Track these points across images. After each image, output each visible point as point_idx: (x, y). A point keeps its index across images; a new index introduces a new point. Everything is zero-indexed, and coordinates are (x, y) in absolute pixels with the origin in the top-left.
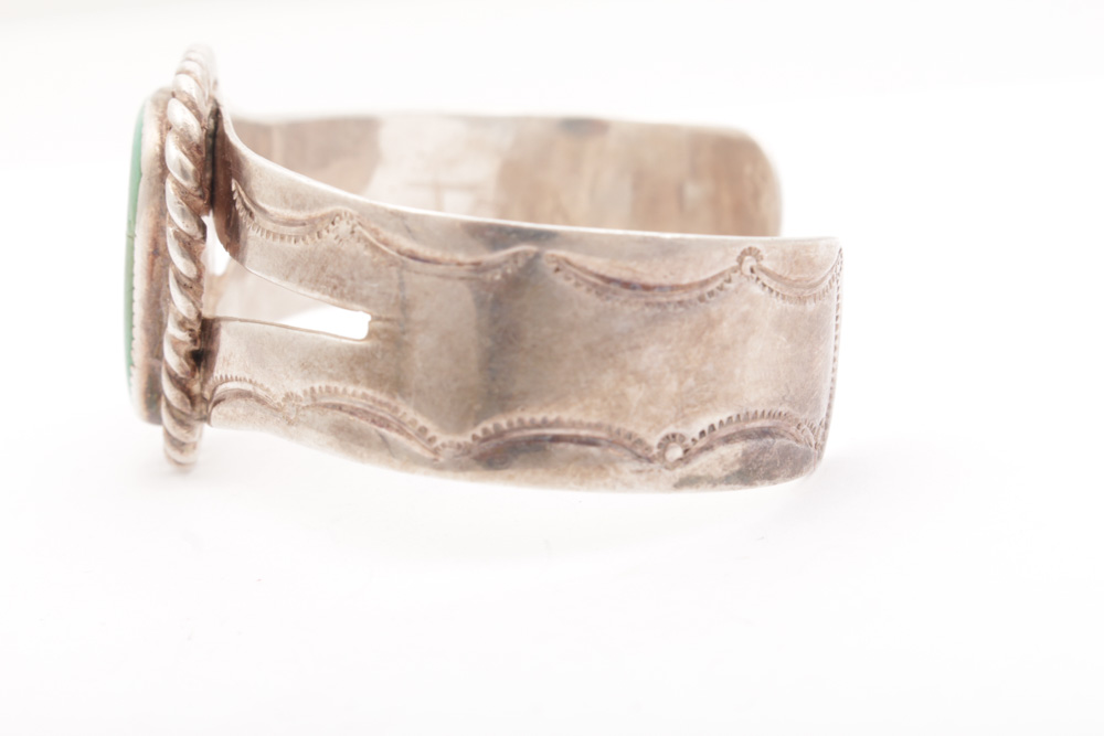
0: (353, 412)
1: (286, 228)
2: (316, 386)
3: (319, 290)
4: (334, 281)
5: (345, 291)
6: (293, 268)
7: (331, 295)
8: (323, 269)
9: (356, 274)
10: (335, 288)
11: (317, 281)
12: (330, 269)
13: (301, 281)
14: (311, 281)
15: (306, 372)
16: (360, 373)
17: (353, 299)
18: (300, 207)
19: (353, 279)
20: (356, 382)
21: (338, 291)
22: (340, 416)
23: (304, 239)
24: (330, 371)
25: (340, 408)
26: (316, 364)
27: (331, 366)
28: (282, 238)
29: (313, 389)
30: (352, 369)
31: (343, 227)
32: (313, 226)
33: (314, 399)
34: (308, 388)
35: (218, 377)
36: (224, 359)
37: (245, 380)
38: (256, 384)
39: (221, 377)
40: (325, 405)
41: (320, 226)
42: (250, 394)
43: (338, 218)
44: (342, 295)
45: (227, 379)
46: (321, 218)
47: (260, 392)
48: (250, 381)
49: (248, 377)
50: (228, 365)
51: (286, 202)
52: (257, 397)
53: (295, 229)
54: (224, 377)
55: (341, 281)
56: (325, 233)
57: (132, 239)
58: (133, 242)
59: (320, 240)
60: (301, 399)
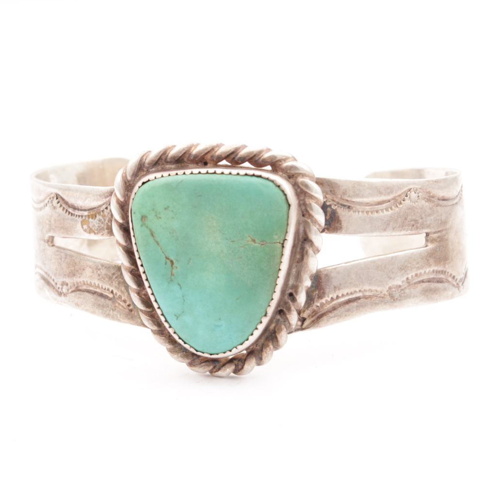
0: (429, 281)
1: (376, 206)
2: (410, 276)
3: (404, 230)
4: (413, 223)
5: (419, 225)
6: (388, 224)
7: (411, 230)
8: (406, 219)
9: (423, 216)
10: (413, 226)
11: (403, 226)
12: (409, 217)
13: (393, 229)
14: (399, 227)
15: (403, 271)
16: (432, 261)
17: (423, 228)
18: (389, 194)
19: (422, 218)
20: (430, 266)
21: (415, 226)
22: (425, 285)
23: (391, 209)
24: (417, 265)
25: (423, 281)
26: (409, 265)
27: (418, 263)
28: (377, 212)
29: (407, 279)
30: (428, 260)
31: (413, 195)
32: (397, 201)
33: (409, 283)
34: (405, 279)
35: (329, 299)
36: (335, 287)
37: (355, 292)
38: (365, 291)
39: (332, 298)
40: (415, 283)
41: (399, 200)
42: (358, 298)
43: (409, 192)
44: (417, 228)
45: (338, 297)
46: (400, 196)
47: (367, 294)
48: (360, 291)
49: (357, 290)
50: (339, 290)
51: (380, 193)
52: (365, 297)
53: (384, 205)
54: (335, 297)
55: (416, 221)
56: (402, 202)
57: (280, 243)
58: (283, 244)
59: (401, 206)
60: (400, 286)
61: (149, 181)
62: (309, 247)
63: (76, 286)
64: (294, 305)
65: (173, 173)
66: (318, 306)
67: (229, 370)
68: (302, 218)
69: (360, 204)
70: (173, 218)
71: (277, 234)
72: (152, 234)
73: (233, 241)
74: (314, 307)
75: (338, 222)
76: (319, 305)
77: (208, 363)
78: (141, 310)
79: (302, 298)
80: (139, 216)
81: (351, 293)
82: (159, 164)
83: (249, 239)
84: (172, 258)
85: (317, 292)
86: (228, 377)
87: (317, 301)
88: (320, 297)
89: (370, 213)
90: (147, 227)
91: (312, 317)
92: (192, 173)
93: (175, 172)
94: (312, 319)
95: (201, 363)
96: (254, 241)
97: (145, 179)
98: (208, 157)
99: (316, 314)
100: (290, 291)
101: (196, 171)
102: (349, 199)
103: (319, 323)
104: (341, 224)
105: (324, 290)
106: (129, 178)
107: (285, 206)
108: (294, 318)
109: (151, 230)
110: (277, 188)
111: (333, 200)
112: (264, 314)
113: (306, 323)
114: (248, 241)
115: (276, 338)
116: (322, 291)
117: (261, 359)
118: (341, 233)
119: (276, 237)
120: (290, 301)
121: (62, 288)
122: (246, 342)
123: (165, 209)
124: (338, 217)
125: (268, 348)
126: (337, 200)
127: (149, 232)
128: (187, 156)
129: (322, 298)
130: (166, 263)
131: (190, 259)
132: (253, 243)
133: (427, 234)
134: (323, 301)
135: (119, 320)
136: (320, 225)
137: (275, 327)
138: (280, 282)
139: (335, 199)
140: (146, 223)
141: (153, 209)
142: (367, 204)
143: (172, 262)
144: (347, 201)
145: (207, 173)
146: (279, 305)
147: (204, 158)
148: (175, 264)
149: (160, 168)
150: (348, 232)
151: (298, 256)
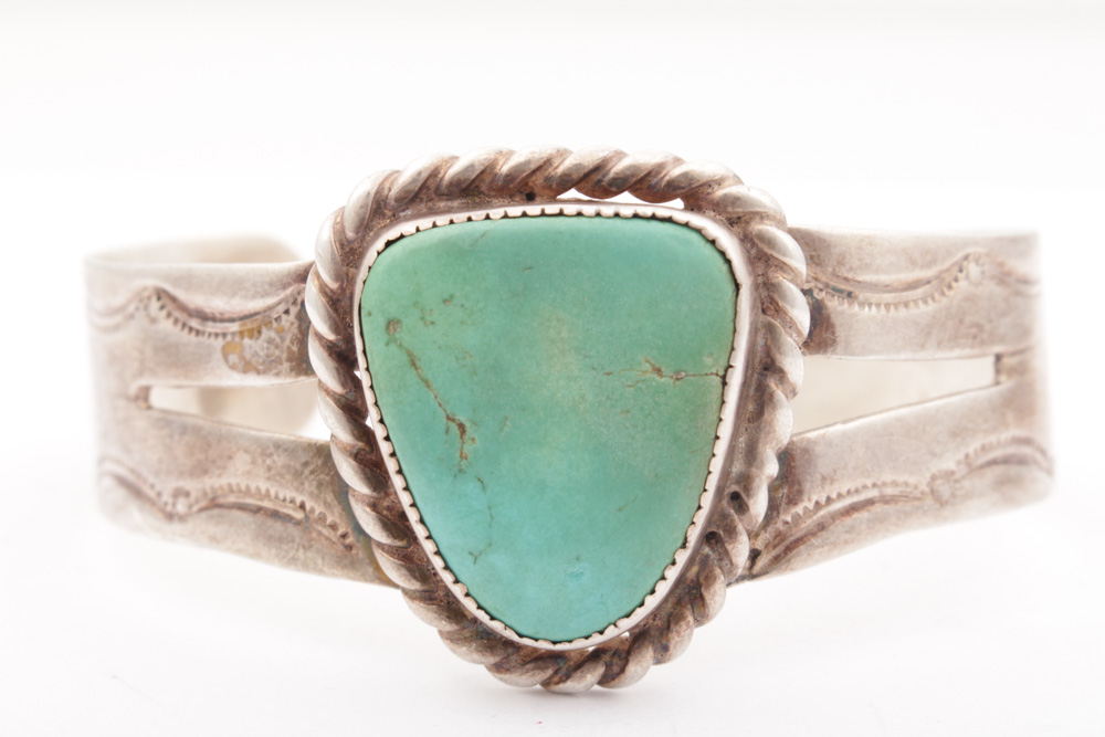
0: (1005, 461)
1: (905, 294)
2: (971, 450)
3: (958, 346)
4: (974, 331)
5: (985, 337)
6: (929, 334)
7: (972, 347)
8: (961, 321)
9: (993, 315)
10: (975, 337)
11: (956, 337)
12: (968, 319)
13: (939, 344)
14: (950, 339)
15: (959, 439)
16: (1010, 417)
17: (992, 343)
18: (929, 264)
19: (990, 321)
20: (1007, 427)
21: (978, 339)
22: (999, 470)
23: (933, 299)
24: (985, 426)
25: (994, 462)
26: (970, 425)
27: (986, 421)
28: (906, 305)
29: (967, 456)
30: (1003, 414)
31: (973, 269)
32: (944, 283)
33: (969, 465)
34: (961, 456)
35: (811, 506)
36: (824, 478)
37: (865, 487)
38: (884, 484)
39: (817, 503)
40: (982, 467)
41: (948, 278)
42: (870, 502)
43: (965, 263)
44: (983, 343)
45: (829, 500)
46: (948, 270)
47: (889, 491)
48: (874, 485)
49: (869, 483)
50: (831, 483)
51: (913, 263)
52: (886, 500)
53: (919, 292)
54: (823, 500)
55: (979, 326)
56: (954, 284)
57: (717, 375)
58: (724, 377)
59: (951, 293)
60: (952, 473)
61: (402, 237)
62: (777, 385)
63: (210, 496)
64: (741, 520)
65: (461, 217)
66: (787, 523)
67: (591, 677)
68: (762, 317)
69: (873, 287)
70: (462, 322)
71: (711, 354)
72: (413, 364)
73: (609, 374)
74: (780, 525)
75: (827, 329)
76: (789, 519)
77: (540, 663)
78: (380, 545)
79: (759, 504)
80: (382, 322)
81: (857, 491)
82: (421, 200)
83: (647, 367)
84: (462, 418)
85: (785, 491)
86: (588, 693)
87: (786, 511)
88: (792, 501)
89: (892, 309)
90: (400, 346)
91: (775, 547)
92: (506, 216)
93: (465, 215)
94: (774, 553)
95: (525, 663)
96: (658, 371)
97: (392, 234)
98: (539, 180)
99: (782, 540)
100: (735, 488)
101: (515, 211)
102: (850, 276)
103: (789, 561)
104: (833, 333)
105: (800, 485)
106: (350, 234)
107: (730, 288)
108: (740, 551)
109: (410, 354)
110: (709, 246)
111: (816, 279)
112: (680, 543)
113: (761, 562)
114: (645, 372)
115: (702, 598)
116: (796, 487)
117: (666, 649)
118: (834, 352)
119: (708, 361)
120: (732, 511)
121: (174, 505)
122: (639, 610)
123: (445, 301)
124: (828, 317)
125: (683, 624)
126: (824, 279)
127: (405, 358)
128: (488, 179)
129: (796, 504)
130: (447, 432)
131: (506, 418)
132: (657, 378)
133: (998, 358)
134: (799, 509)
135: (320, 572)
136: (799, 333)
137: (698, 574)
138: (717, 465)
139: (820, 276)
140: (397, 336)
141: (416, 304)
142: (887, 288)
143: (462, 427)
144: (846, 279)
145: (543, 214)
146: (709, 521)
147: (527, 184)
148: (470, 431)
149: (423, 207)
150: (849, 351)
151: (751, 407)
